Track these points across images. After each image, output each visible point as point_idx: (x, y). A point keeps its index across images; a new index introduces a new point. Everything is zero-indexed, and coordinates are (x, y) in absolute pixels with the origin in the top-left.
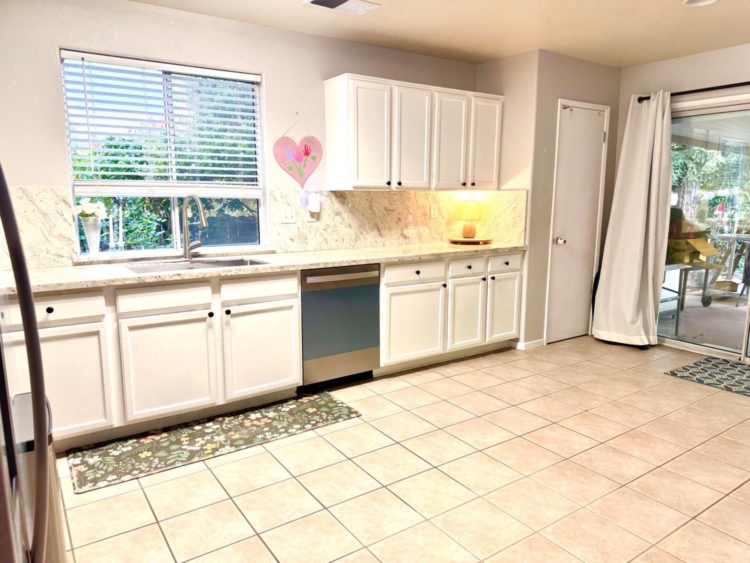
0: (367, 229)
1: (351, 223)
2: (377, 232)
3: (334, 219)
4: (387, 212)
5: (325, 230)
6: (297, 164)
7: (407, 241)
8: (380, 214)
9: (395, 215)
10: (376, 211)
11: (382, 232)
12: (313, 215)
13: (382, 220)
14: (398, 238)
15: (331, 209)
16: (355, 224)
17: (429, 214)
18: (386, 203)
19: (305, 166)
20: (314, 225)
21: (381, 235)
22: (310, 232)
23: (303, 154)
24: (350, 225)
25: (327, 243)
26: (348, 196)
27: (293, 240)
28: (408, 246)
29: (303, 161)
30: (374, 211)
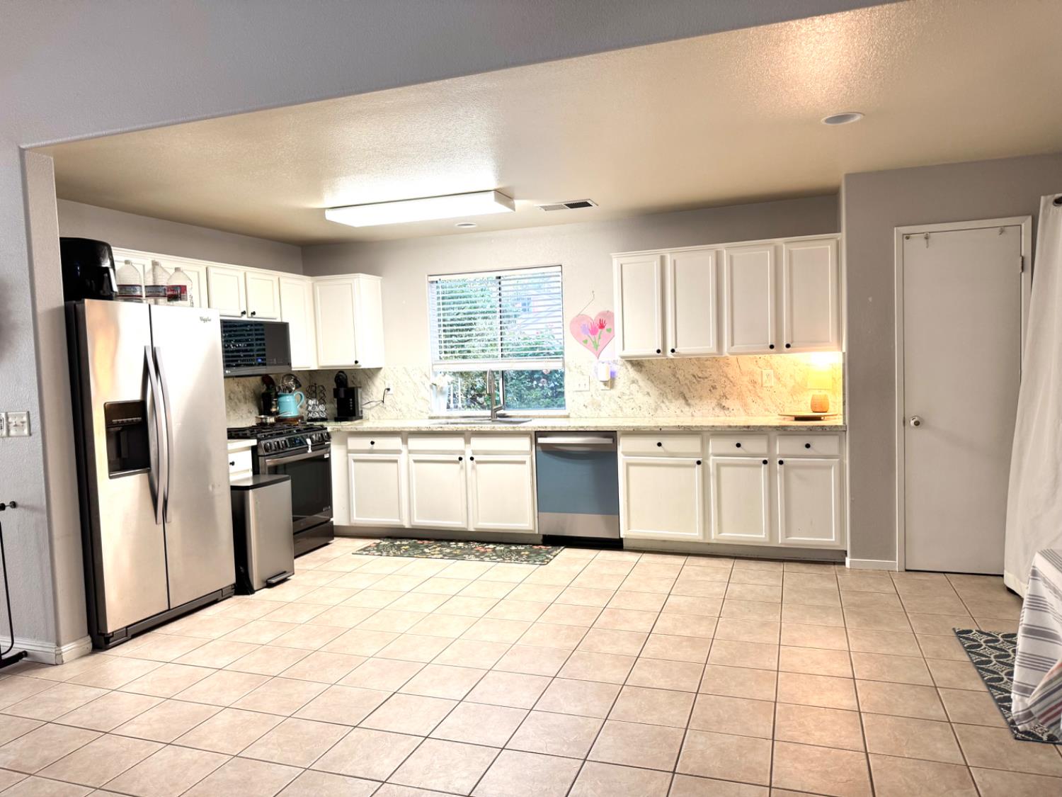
0: (669, 398)
1: (649, 390)
2: (683, 402)
3: (630, 387)
4: (697, 381)
5: (620, 398)
6: (592, 337)
7: (727, 412)
8: (687, 382)
9: (707, 384)
10: (681, 378)
11: (690, 401)
12: (605, 383)
13: (689, 388)
14: (713, 409)
15: (626, 378)
16: (654, 392)
17: (760, 381)
18: (695, 370)
19: (600, 338)
20: (608, 392)
21: (688, 405)
22: (604, 399)
23: (597, 327)
24: (648, 394)
25: (622, 410)
26: (646, 364)
27: (586, 407)
28: (728, 418)
29: (599, 333)
30: (678, 378)
